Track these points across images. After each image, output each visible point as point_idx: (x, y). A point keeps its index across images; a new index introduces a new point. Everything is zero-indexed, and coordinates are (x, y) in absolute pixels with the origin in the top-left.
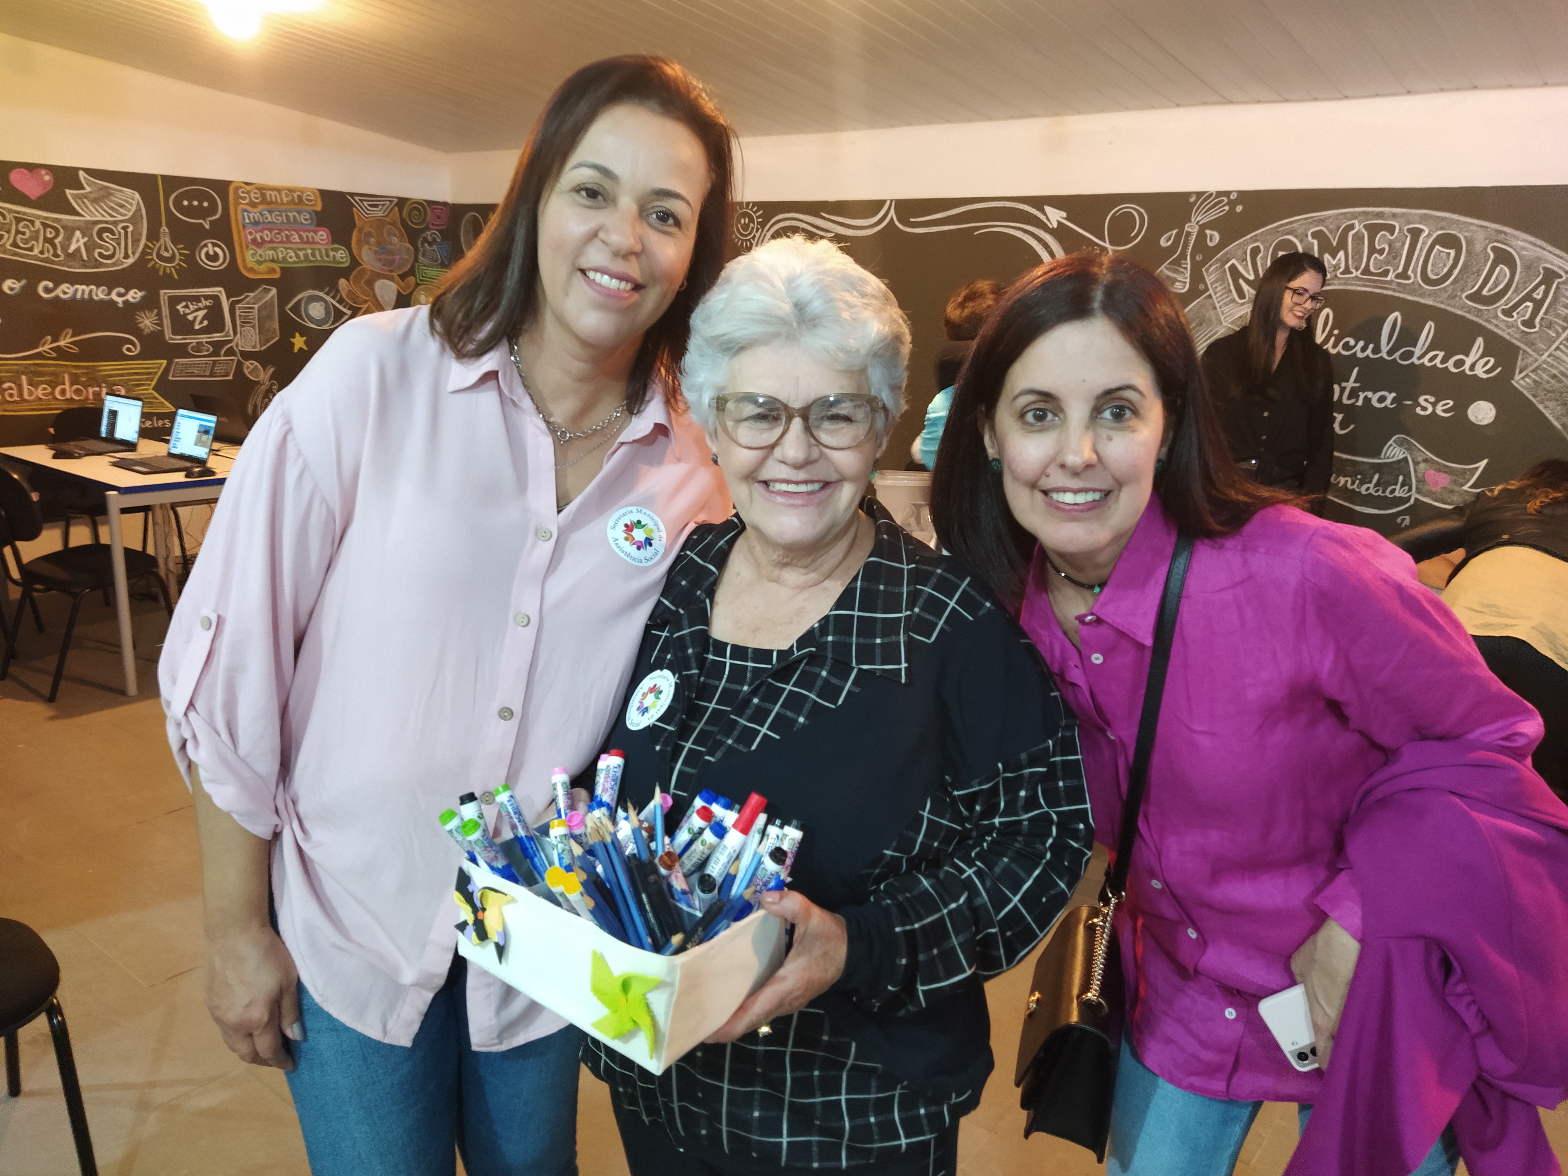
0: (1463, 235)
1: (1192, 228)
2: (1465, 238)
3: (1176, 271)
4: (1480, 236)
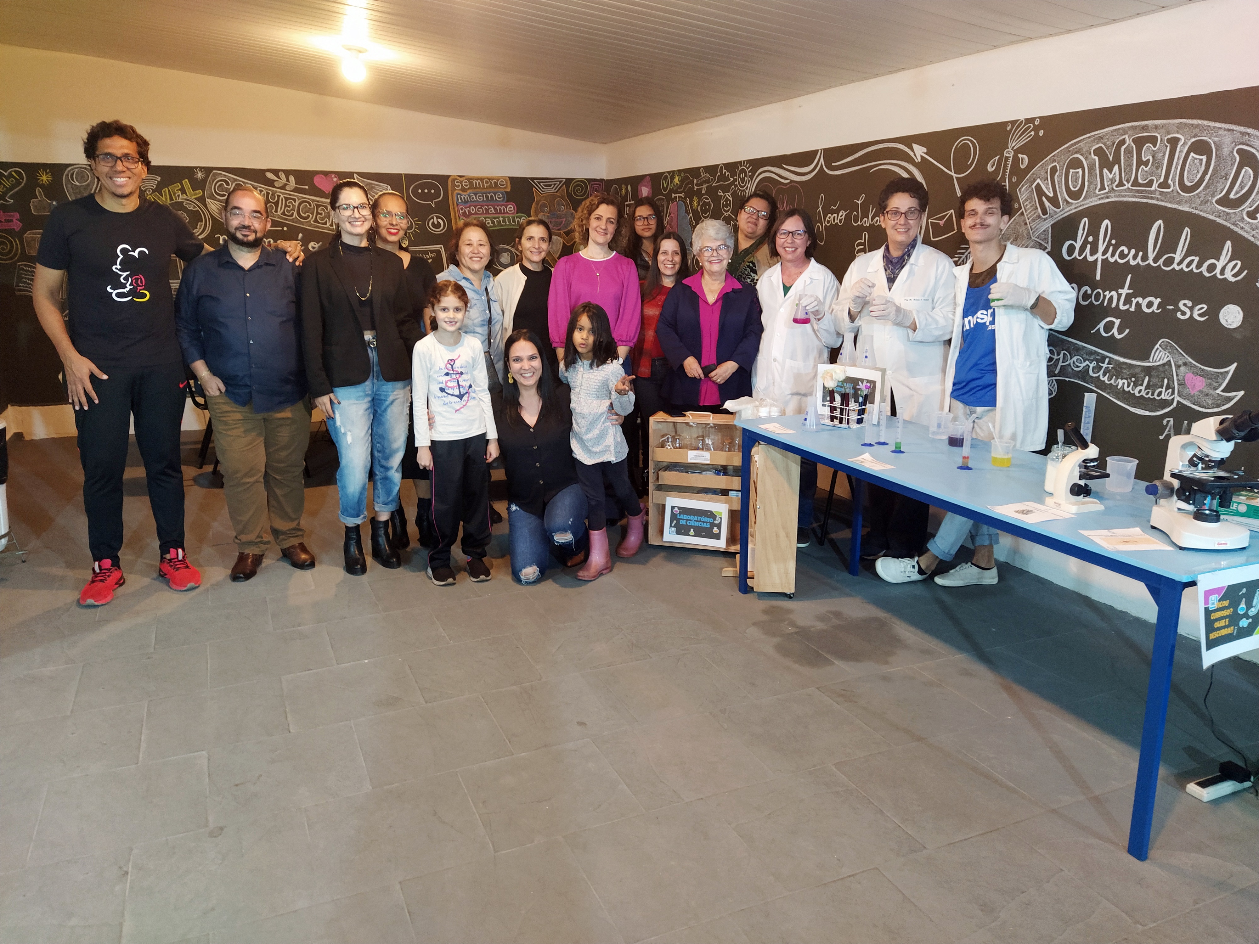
0: (1213, 140)
1: (1009, 154)
2: (1214, 143)
4: (1227, 140)
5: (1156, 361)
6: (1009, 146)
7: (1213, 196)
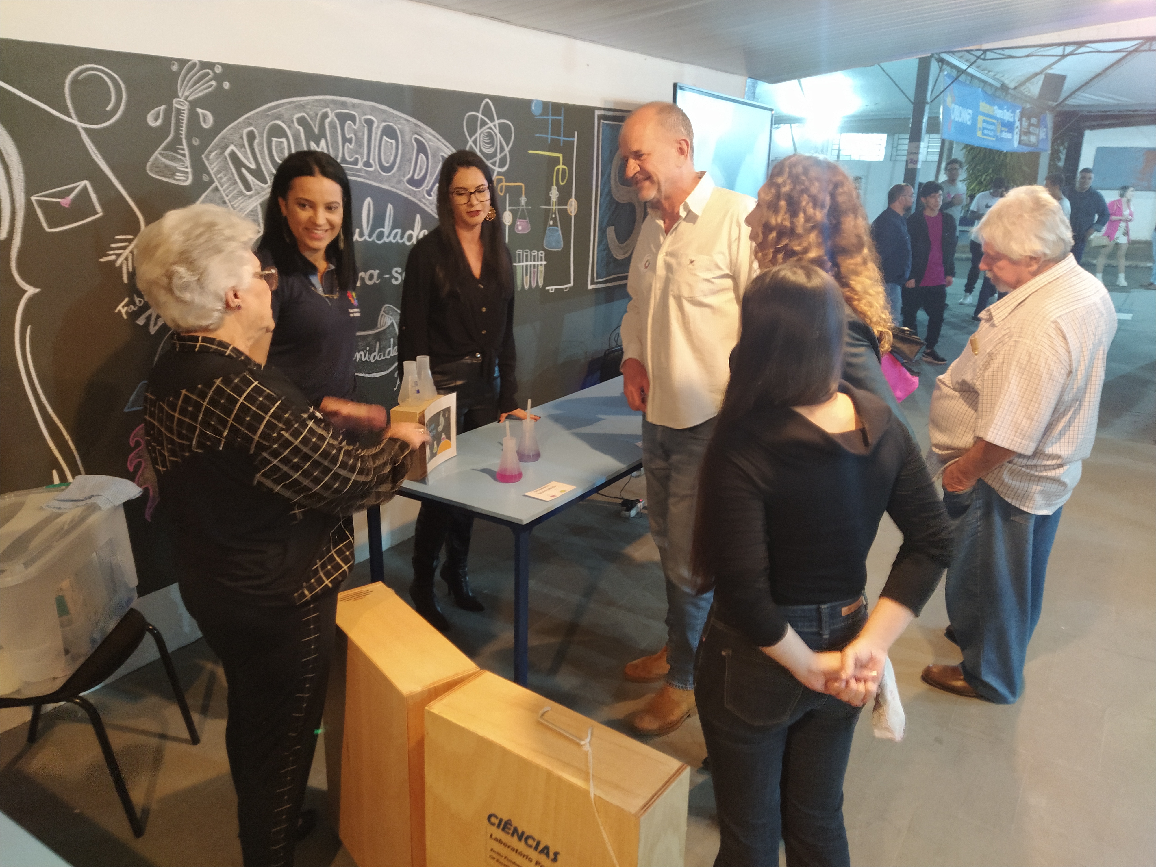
0: (397, 127)
1: (181, 104)
2: (399, 129)
3: (173, 159)
4: (407, 129)
5: (383, 327)
6: (180, 94)
7: (404, 177)
